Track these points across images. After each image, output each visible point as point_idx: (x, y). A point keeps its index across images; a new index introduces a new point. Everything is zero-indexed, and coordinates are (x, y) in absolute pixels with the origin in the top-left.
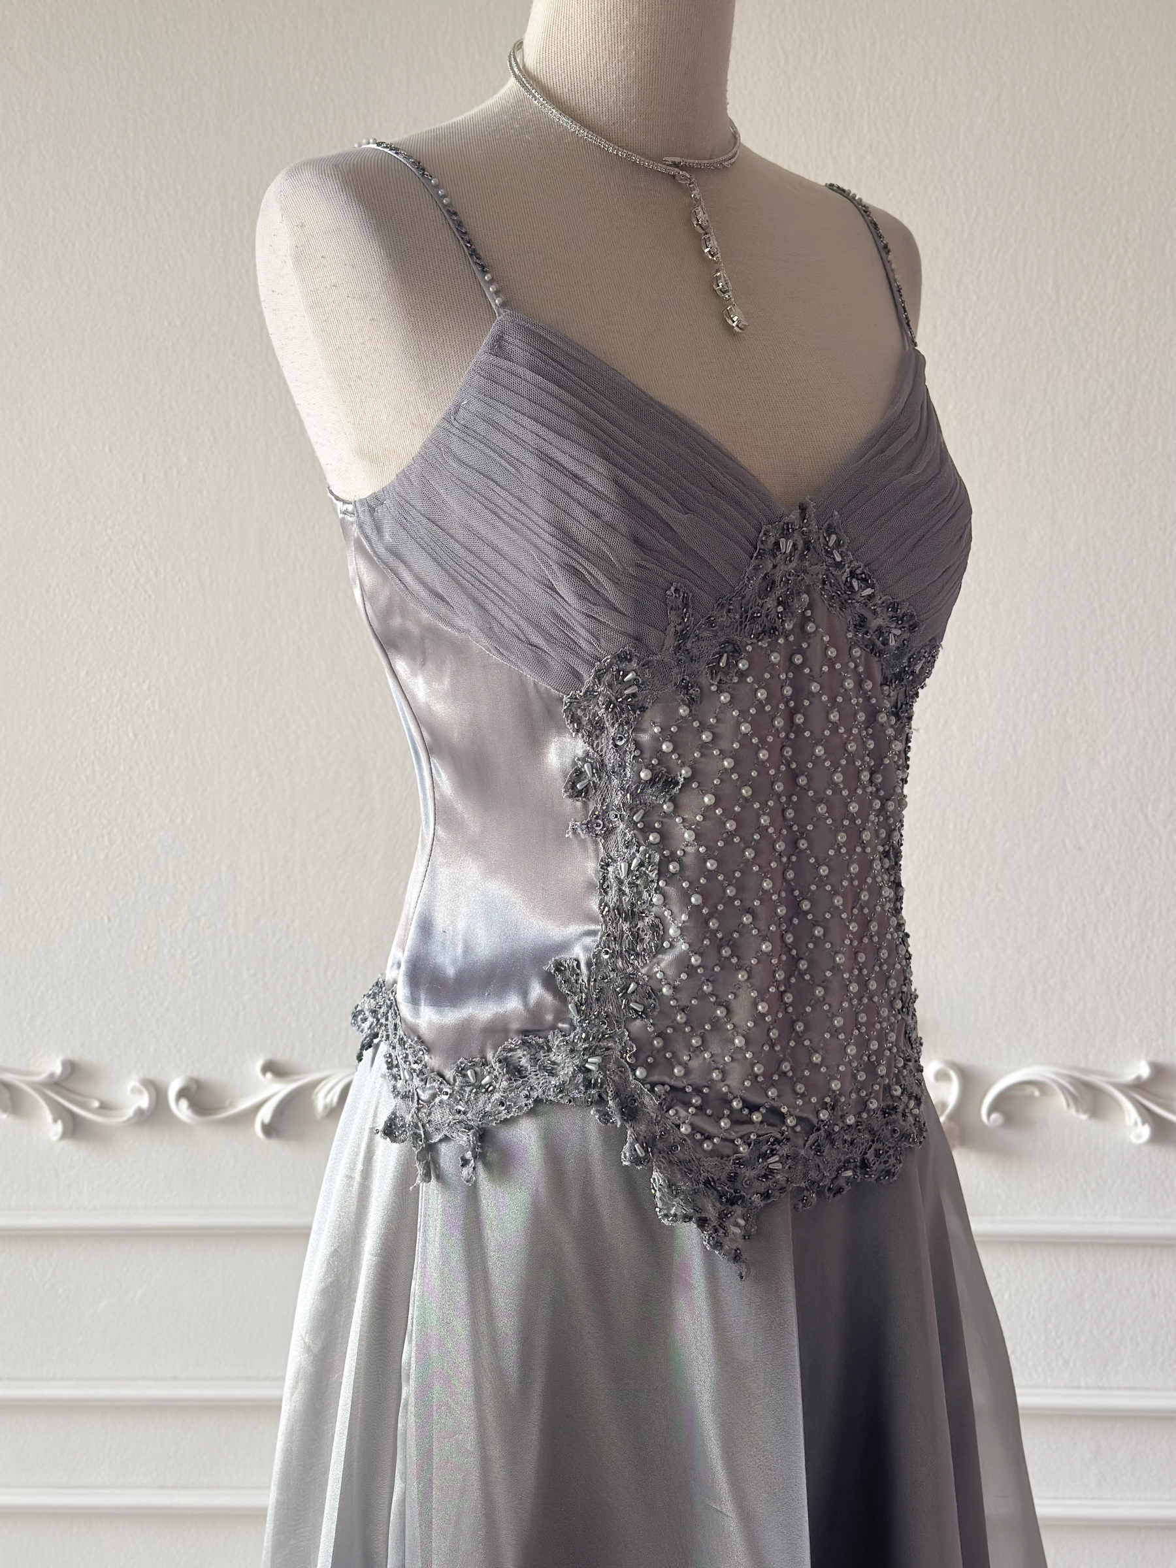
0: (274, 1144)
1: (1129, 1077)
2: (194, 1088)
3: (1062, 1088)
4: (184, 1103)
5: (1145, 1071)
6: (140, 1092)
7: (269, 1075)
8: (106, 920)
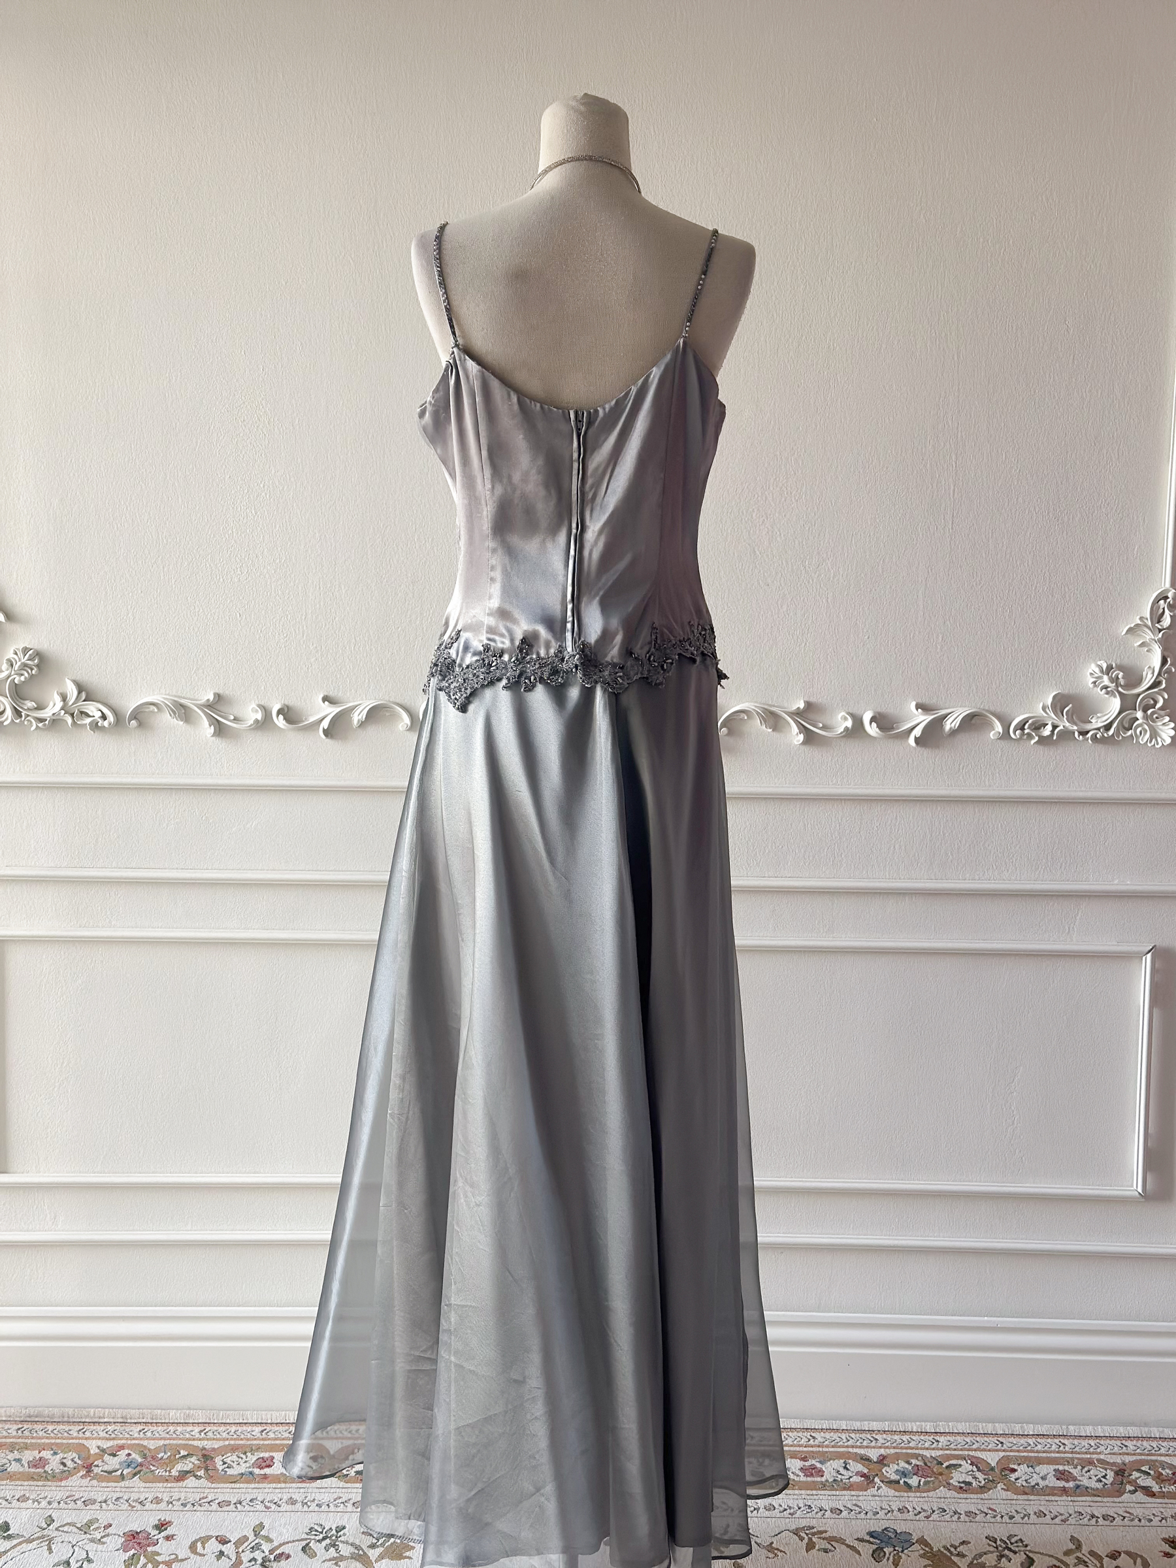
0: (328, 741)
1: (794, 708)
2: (286, 710)
3: (758, 713)
4: (281, 717)
5: (802, 705)
6: (257, 711)
7: (326, 703)
8: (238, 615)
